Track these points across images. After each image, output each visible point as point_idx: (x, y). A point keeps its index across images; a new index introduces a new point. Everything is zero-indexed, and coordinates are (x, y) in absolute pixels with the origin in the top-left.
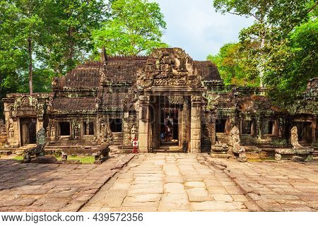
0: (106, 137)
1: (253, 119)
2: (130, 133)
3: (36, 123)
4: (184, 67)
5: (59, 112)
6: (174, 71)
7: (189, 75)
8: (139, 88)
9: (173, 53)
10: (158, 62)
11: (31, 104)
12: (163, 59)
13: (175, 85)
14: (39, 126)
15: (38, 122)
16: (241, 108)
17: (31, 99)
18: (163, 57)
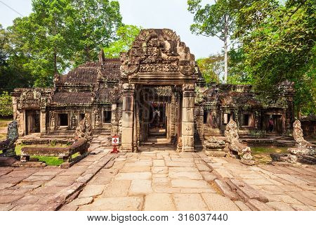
0: (84, 131)
1: (232, 112)
2: (118, 125)
3: (40, 115)
4: (175, 51)
5: (58, 104)
6: (163, 55)
7: (181, 60)
8: (123, 74)
9: (162, 34)
10: (144, 44)
11: (35, 98)
12: (151, 42)
13: (164, 71)
14: (42, 117)
15: (41, 114)
16: (221, 102)
17: (35, 93)
18: (150, 39)
